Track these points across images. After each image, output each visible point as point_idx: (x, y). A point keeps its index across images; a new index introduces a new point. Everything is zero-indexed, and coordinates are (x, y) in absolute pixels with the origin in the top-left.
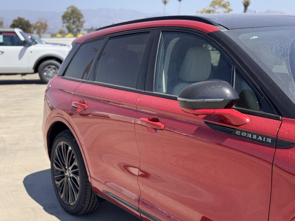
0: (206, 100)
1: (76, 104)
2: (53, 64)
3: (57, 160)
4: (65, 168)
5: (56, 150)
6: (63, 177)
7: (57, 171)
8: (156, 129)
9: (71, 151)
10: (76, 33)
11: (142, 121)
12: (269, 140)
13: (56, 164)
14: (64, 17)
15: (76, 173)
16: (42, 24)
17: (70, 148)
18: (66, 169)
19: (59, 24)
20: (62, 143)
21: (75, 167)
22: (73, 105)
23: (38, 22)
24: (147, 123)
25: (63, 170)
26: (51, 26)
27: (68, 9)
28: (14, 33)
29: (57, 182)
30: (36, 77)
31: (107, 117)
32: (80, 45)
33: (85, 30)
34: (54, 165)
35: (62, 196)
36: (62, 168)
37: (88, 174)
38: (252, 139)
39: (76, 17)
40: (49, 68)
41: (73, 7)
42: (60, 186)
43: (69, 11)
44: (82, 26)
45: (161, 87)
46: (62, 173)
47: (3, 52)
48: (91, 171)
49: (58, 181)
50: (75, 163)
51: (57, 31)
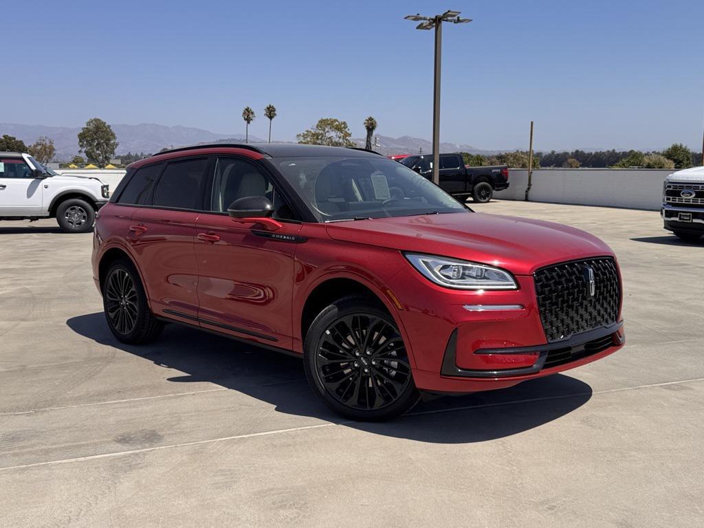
0: (250, 210)
1: (133, 228)
2: (78, 205)
3: (111, 290)
4: (120, 297)
5: (110, 279)
6: (119, 307)
7: (111, 301)
8: (213, 242)
9: (128, 277)
10: (103, 162)
11: (200, 236)
12: (293, 238)
13: (109, 294)
14: (82, 137)
15: (133, 299)
16: (44, 147)
17: (127, 274)
18: (122, 298)
19: (73, 148)
20: (117, 271)
21: (133, 293)
22: (131, 229)
23: (38, 144)
24: (205, 236)
25: (119, 299)
26: (59, 152)
27: (88, 123)
28: (22, 159)
29: (110, 314)
30: (53, 222)
31: (163, 240)
32: (135, 171)
33: (117, 158)
34: (107, 295)
35: (116, 328)
36: (116, 298)
37: (148, 297)
38: (283, 239)
39: (102, 138)
40: (72, 209)
41: (96, 120)
42: (115, 318)
43: (92, 126)
44: (112, 152)
45: (217, 206)
46: (117, 302)
47: (4, 187)
48: (150, 293)
49: (112, 312)
50: (133, 289)
51: (70, 159)
